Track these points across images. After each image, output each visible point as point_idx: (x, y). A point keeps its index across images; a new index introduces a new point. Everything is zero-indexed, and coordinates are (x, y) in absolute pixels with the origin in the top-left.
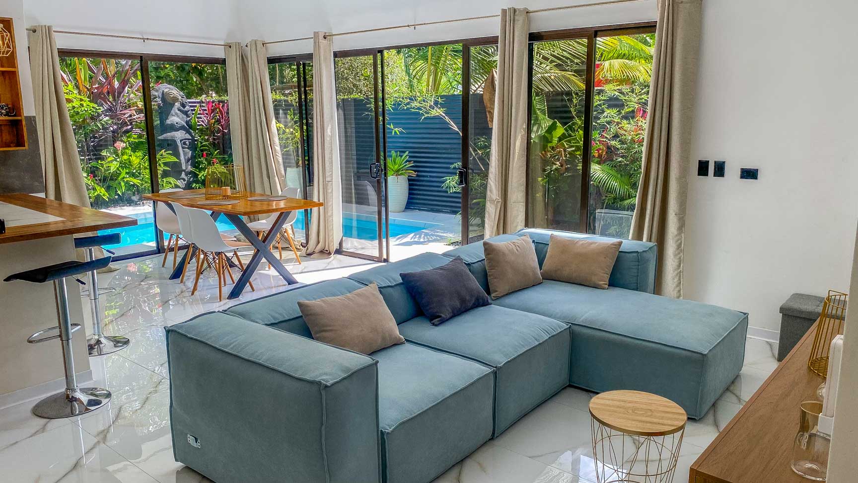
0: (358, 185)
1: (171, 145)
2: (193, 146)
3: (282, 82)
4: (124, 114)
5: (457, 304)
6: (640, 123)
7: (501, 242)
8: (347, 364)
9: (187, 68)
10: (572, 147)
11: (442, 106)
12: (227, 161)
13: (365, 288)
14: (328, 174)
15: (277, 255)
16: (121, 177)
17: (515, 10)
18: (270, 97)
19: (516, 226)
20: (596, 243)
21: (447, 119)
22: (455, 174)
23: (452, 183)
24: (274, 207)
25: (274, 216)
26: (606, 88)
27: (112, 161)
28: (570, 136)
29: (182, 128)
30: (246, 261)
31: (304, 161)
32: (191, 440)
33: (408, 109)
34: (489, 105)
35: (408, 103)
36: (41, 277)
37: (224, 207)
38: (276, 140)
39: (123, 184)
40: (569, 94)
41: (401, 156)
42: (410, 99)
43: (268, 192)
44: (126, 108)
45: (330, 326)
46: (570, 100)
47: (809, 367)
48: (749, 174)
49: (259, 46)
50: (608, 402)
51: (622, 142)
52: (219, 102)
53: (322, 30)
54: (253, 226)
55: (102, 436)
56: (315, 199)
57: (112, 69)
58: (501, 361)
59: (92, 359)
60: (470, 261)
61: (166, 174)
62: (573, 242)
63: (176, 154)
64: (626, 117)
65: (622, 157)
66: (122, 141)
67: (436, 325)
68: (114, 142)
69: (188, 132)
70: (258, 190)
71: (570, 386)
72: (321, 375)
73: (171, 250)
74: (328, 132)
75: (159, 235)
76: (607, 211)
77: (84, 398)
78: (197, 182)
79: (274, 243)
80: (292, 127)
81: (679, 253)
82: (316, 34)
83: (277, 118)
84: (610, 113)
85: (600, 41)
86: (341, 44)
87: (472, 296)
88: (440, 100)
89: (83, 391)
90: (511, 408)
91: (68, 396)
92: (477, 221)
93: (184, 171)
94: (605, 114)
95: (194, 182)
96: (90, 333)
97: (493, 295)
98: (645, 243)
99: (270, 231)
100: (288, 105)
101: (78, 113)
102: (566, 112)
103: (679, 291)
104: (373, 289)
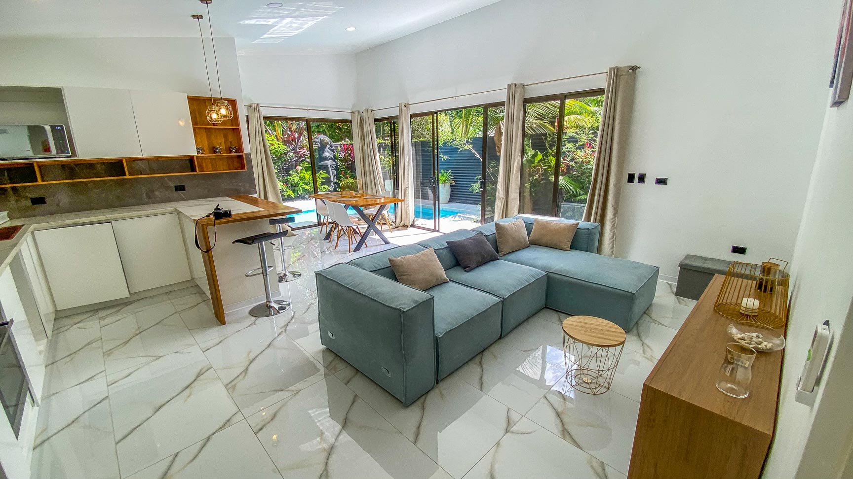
0: (424, 189)
1: (325, 168)
2: (337, 168)
3: (383, 134)
4: (301, 151)
5: (479, 259)
6: (587, 152)
7: (506, 223)
8: (416, 298)
9: (334, 127)
10: (546, 166)
11: (471, 143)
12: (354, 177)
13: (427, 250)
14: (406, 183)
15: (379, 228)
16: (300, 185)
17: (516, 85)
18: (376, 141)
19: (513, 213)
20: (563, 223)
21: (473, 151)
22: (477, 182)
23: (476, 187)
24: (378, 202)
25: (378, 207)
26: (568, 131)
27: (295, 177)
28: (544, 159)
29: (331, 159)
30: (363, 231)
31: (394, 176)
32: (330, 334)
33: (451, 146)
34: (497, 142)
35: (452, 142)
36: (250, 242)
37: (351, 202)
38: (379, 164)
39: (301, 189)
40: (545, 135)
41: (447, 173)
42: (453, 140)
43: (375, 194)
44: (301, 148)
45: (407, 272)
46: (546, 139)
47: (715, 310)
48: (661, 181)
49: (370, 112)
50: (573, 323)
51: (576, 163)
52: (350, 144)
53: (404, 102)
54: (366, 212)
55: (284, 328)
56: (400, 198)
57: (294, 128)
58: (506, 294)
59: (281, 284)
60: (487, 234)
61: (323, 183)
62: (549, 223)
63: (328, 173)
64: (579, 148)
65: (575, 171)
66: (300, 166)
67: (468, 272)
68: (296, 166)
69: (334, 161)
70: (370, 193)
71: (546, 307)
72: (400, 305)
73: (325, 224)
74: (407, 160)
75: (319, 216)
76: (566, 203)
77: (276, 306)
78: (340, 188)
79: (378, 221)
80: (388, 157)
81: (613, 229)
82: (400, 104)
83: (379, 153)
84: (570, 145)
85: (568, 101)
86: (413, 110)
87: (488, 255)
88: (469, 140)
89: (275, 302)
90: (511, 321)
91: (267, 306)
92: (489, 208)
93: (332, 182)
94: (566, 146)
95: (338, 187)
96: (280, 269)
97: (500, 254)
98: (592, 224)
99: (376, 215)
100: (386, 145)
101: (277, 151)
102: (542, 146)
103: (612, 252)
104: (431, 251)
